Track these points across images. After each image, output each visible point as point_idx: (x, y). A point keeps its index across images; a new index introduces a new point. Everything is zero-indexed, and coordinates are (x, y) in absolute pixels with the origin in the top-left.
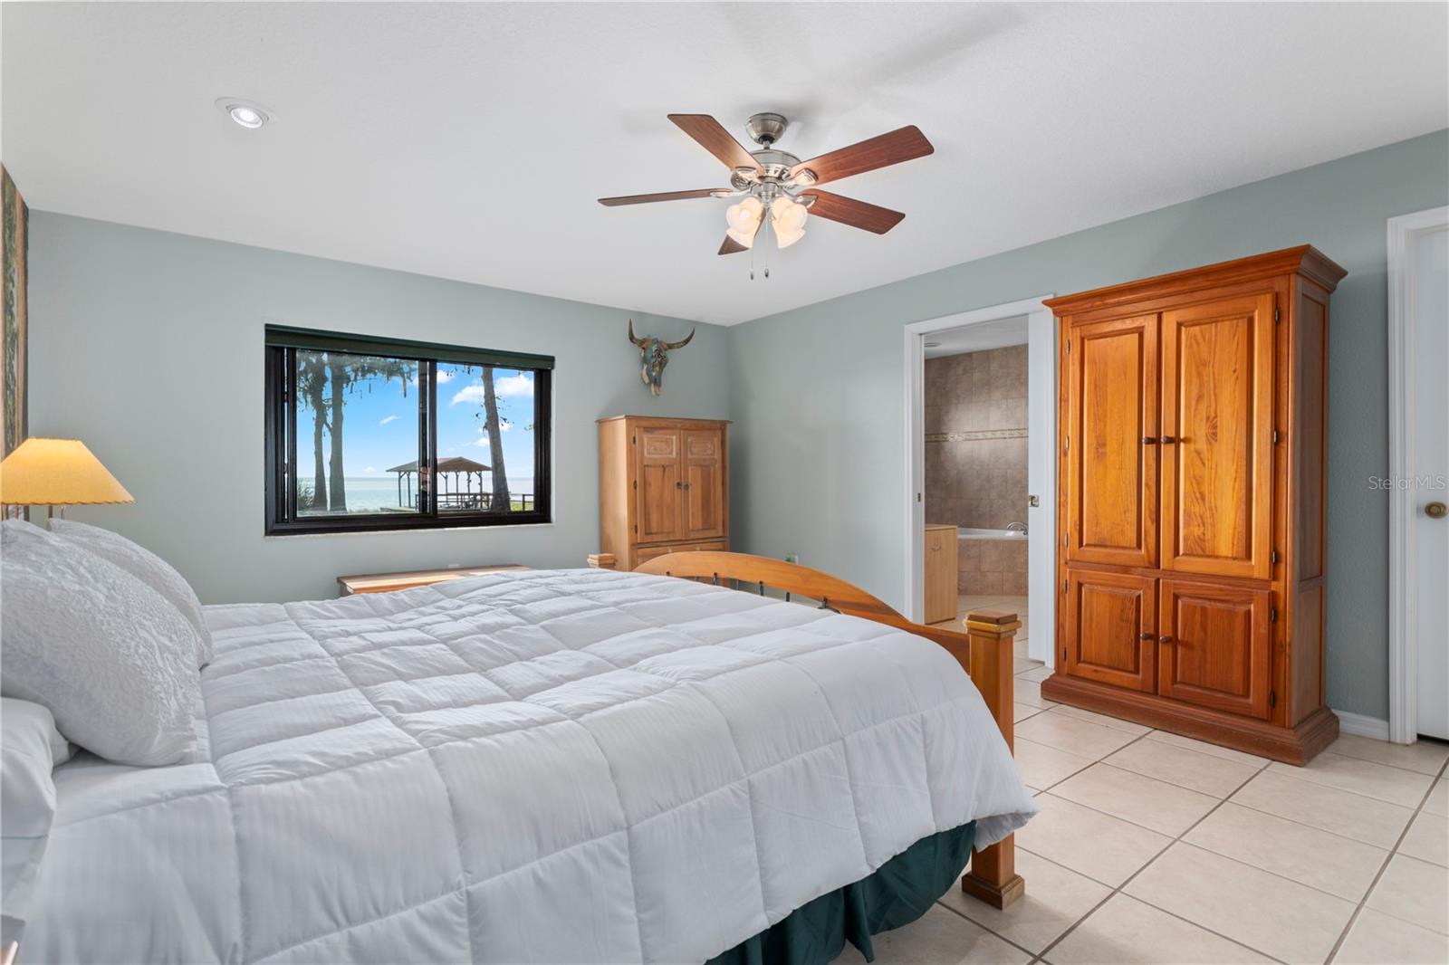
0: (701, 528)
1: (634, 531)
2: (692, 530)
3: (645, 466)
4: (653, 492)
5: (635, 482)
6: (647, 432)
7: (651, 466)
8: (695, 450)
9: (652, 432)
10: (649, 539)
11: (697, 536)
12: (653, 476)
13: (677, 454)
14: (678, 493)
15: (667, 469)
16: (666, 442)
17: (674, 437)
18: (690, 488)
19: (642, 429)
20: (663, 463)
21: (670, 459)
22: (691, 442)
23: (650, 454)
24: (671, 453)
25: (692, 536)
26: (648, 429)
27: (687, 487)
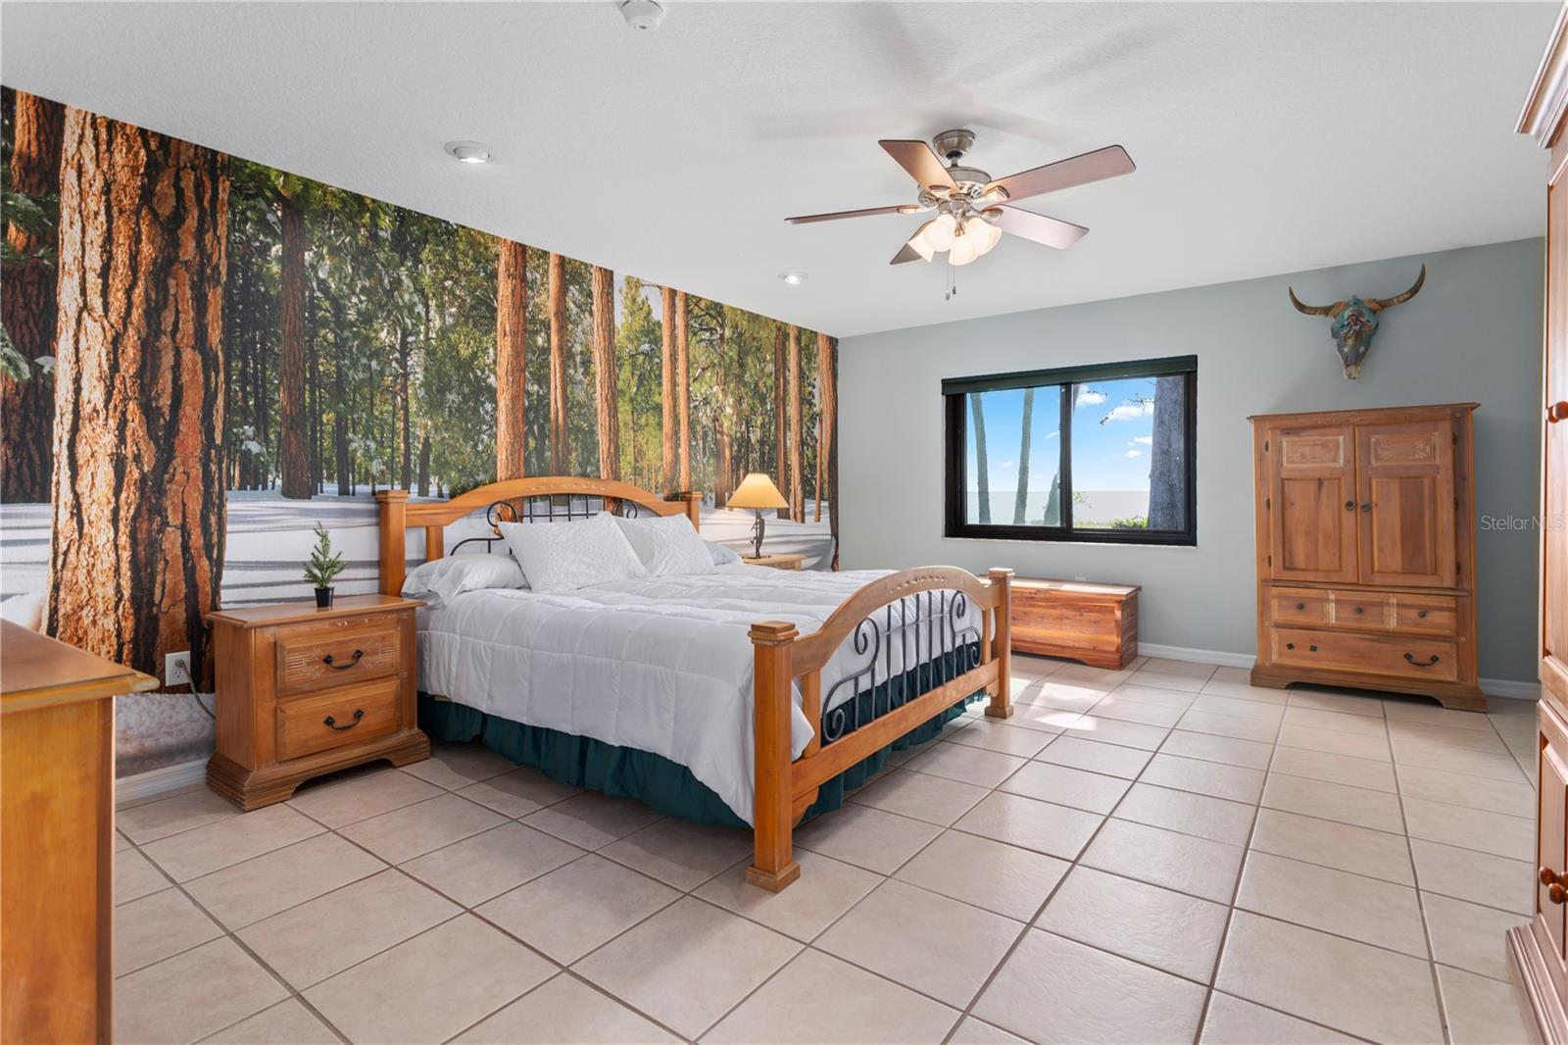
0: (1401, 571)
1: (1266, 561)
2: (1379, 572)
3: (1283, 479)
4: (1299, 514)
5: (1268, 500)
6: (1288, 434)
7: (1295, 480)
8: (1384, 454)
9: (1297, 435)
10: (1289, 575)
11: (1389, 581)
12: (1297, 494)
13: (1346, 461)
14: (1348, 518)
15: (1326, 484)
16: (1324, 445)
17: (1342, 438)
18: (1375, 510)
19: (1278, 432)
20: (1318, 476)
21: (1333, 469)
22: (1377, 443)
23: (1293, 462)
24: (1335, 460)
25: (1378, 580)
26: (1288, 431)
27: (1368, 508)
